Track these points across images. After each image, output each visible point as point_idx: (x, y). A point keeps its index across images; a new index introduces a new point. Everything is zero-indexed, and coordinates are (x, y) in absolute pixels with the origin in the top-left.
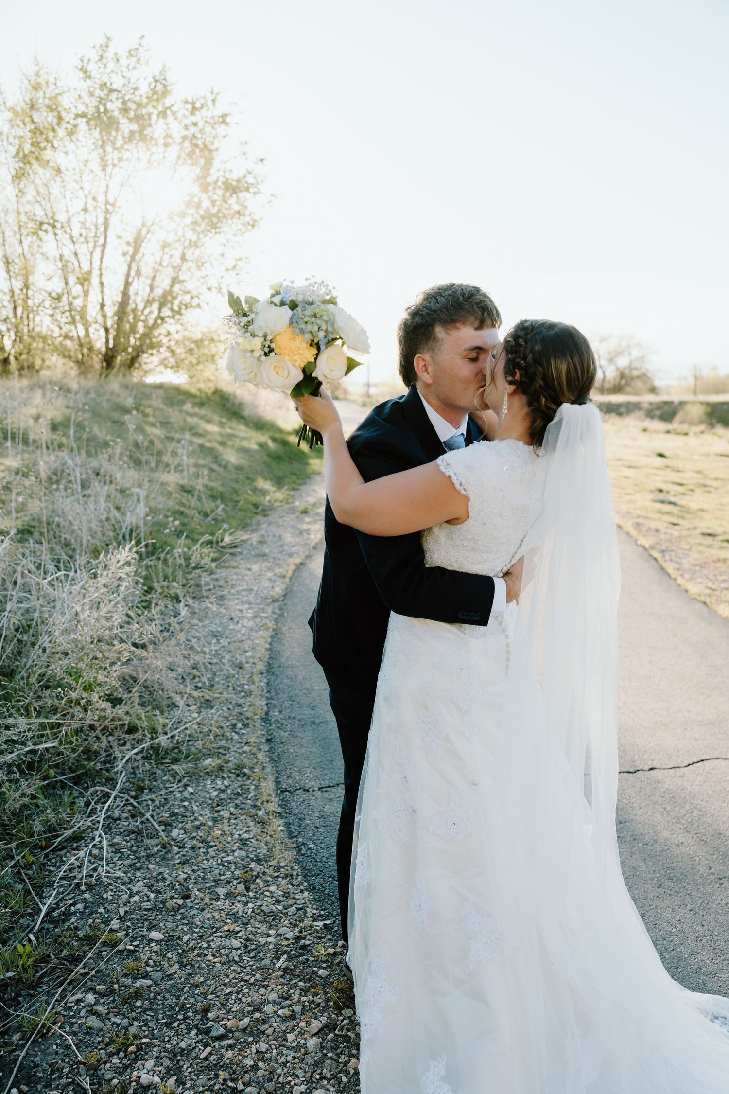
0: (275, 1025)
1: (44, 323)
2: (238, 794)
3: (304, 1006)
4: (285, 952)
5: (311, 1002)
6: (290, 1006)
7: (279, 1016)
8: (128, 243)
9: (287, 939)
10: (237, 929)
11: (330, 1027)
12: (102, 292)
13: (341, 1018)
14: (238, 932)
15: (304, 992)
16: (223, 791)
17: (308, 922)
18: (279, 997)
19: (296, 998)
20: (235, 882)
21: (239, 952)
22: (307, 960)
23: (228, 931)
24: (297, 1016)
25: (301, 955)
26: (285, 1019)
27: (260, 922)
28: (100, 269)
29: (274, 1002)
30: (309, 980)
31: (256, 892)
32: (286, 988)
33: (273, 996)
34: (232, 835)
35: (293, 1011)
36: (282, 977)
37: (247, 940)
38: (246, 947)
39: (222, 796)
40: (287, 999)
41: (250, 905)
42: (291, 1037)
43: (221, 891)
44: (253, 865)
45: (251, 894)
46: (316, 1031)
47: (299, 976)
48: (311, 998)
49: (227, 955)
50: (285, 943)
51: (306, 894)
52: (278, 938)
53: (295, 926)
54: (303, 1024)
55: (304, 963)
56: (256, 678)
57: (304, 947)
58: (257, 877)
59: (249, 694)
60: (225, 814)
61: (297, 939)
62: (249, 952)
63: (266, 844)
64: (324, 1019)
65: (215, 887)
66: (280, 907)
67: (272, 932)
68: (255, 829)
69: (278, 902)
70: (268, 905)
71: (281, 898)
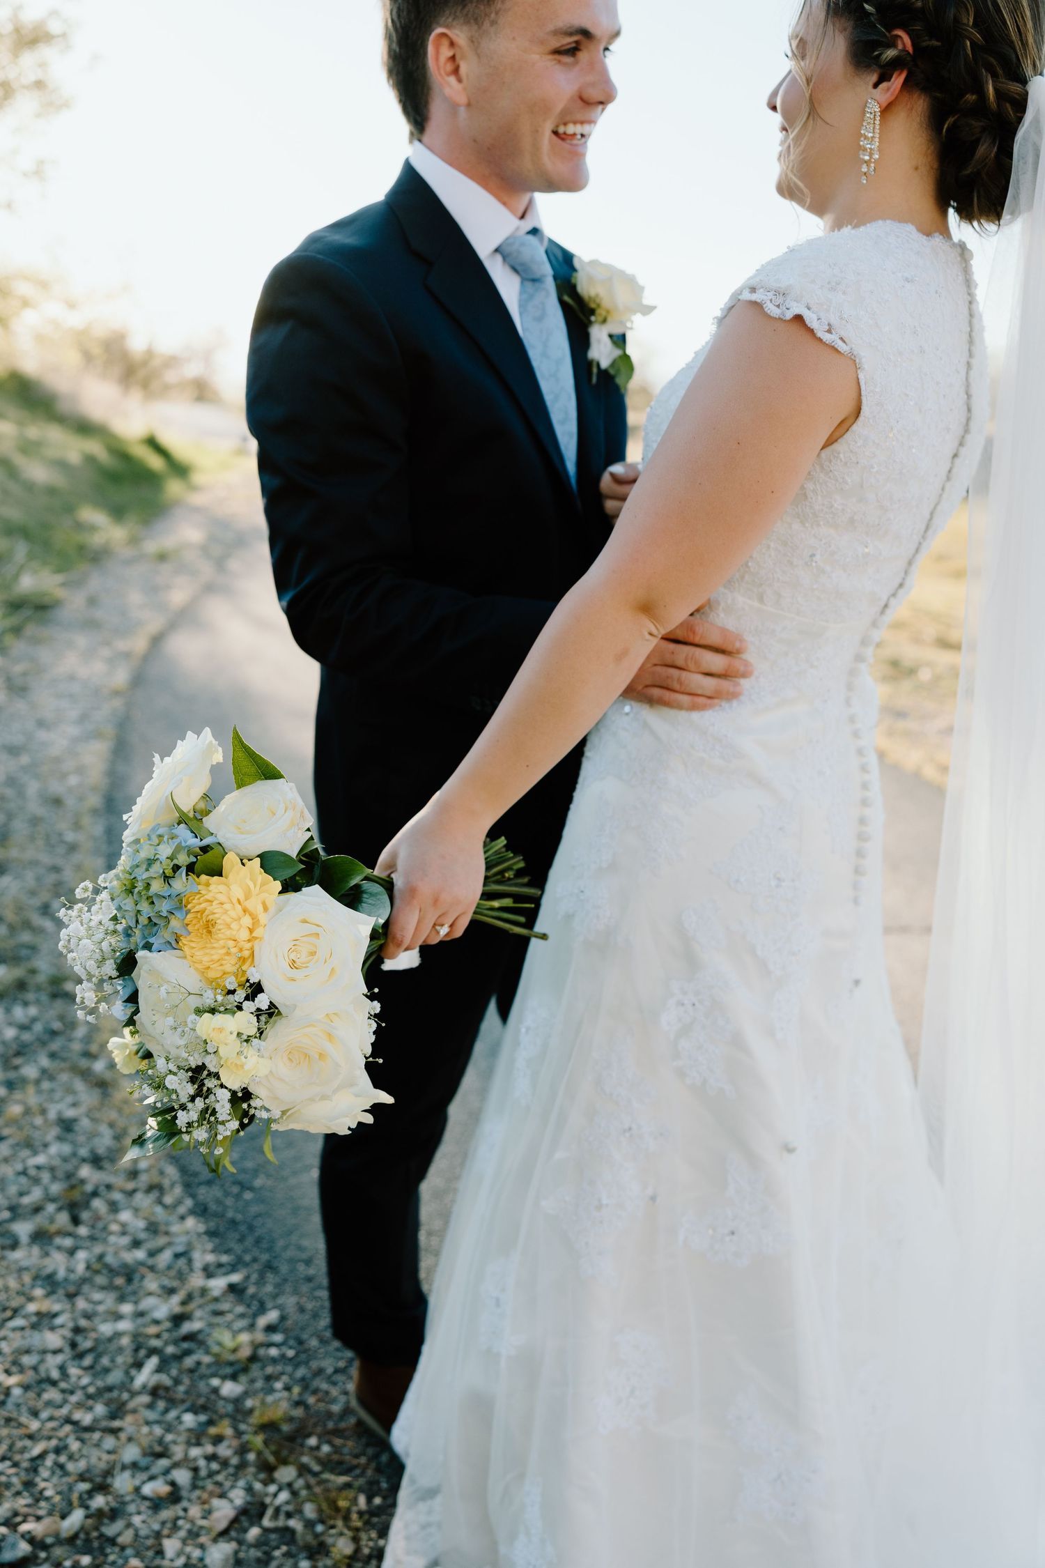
0: (137, 1520)
2: (54, 1034)
3: (196, 1470)
4: (153, 1351)
5: (211, 1458)
6: (167, 1472)
7: (145, 1498)
9: (157, 1322)
10: (56, 1307)
11: (252, 1512)
13: (272, 1488)
14: (55, 1315)
15: (196, 1437)
16: (24, 1027)
17: (197, 1280)
18: (145, 1454)
19: (178, 1452)
20: (51, 1208)
21: (59, 1359)
22: (199, 1363)
23: (38, 1314)
24: (184, 1493)
25: (188, 1353)
26: (157, 1504)
27: (103, 1288)
29: (134, 1466)
30: (204, 1408)
31: (93, 1227)
32: (158, 1431)
33: (131, 1453)
34: (43, 1112)
35: (173, 1484)
36: (150, 1406)
37: (77, 1330)
38: (73, 1345)
39: (27, 1037)
40: (160, 1455)
41: (82, 1255)
42: (171, 1546)
43: (23, 1229)
44: (85, 1172)
45: (83, 1231)
46: (223, 1525)
47: (183, 1401)
48: (209, 1449)
49: (35, 1368)
50: (153, 1330)
51: (191, 1222)
52: (140, 1321)
53: (171, 1291)
54: (195, 1511)
55: (191, 1371)
56: (86, 821)
57: (190, 1337)
58: (95, 1194)
59: (73, 848)
60: (30, 1071)
61: (178, 1319)
62: (80, 1356)
63: (111, 1125)
64: (239, 1496)
65: (12, 1220)
66: (140, 1254)
67: (127, 1308)
68: (87, 1096)
69: (136, 1244)
70: (118, 1251)
71: (143, 1236)
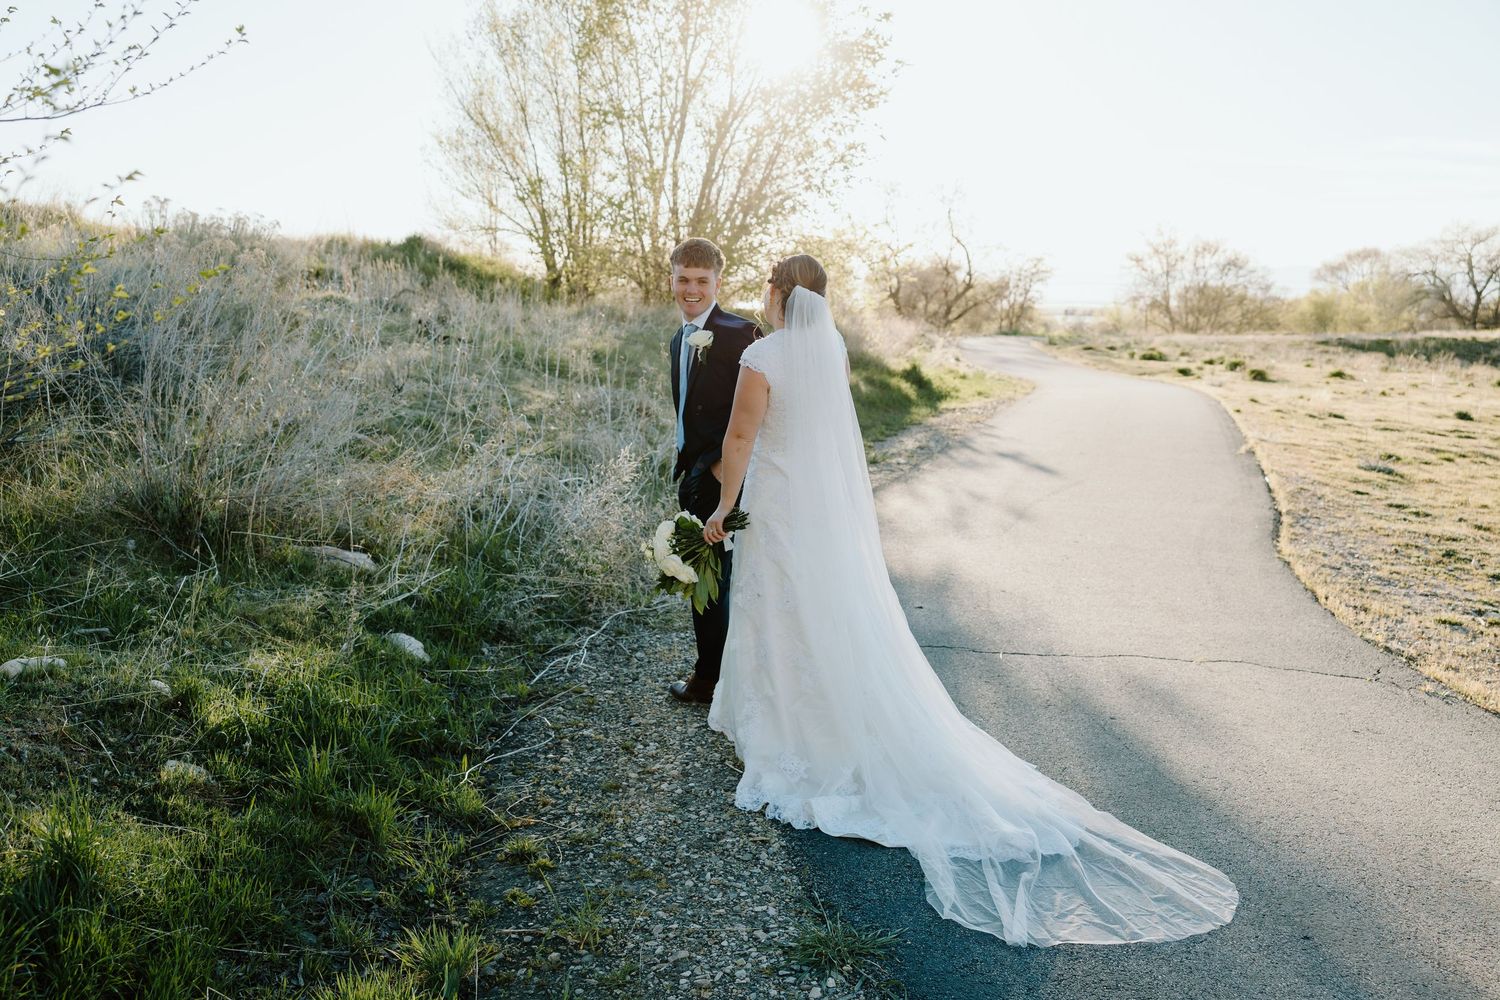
1: (602, 234)
8: (711, 133)
12: (675, 195)
28: (674, 166)
